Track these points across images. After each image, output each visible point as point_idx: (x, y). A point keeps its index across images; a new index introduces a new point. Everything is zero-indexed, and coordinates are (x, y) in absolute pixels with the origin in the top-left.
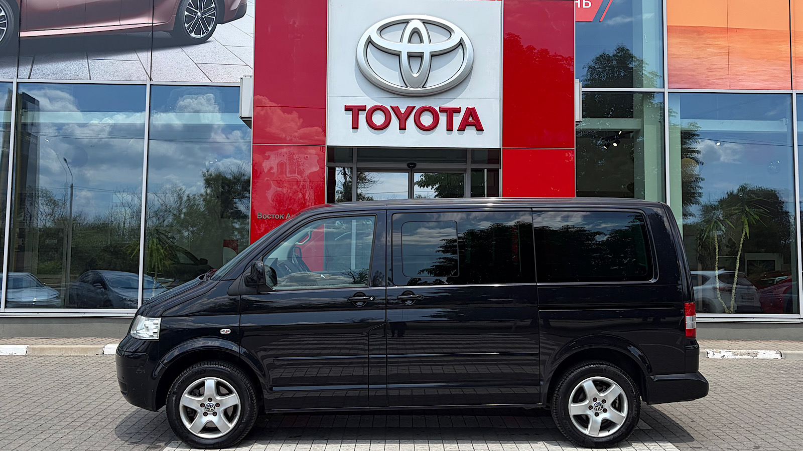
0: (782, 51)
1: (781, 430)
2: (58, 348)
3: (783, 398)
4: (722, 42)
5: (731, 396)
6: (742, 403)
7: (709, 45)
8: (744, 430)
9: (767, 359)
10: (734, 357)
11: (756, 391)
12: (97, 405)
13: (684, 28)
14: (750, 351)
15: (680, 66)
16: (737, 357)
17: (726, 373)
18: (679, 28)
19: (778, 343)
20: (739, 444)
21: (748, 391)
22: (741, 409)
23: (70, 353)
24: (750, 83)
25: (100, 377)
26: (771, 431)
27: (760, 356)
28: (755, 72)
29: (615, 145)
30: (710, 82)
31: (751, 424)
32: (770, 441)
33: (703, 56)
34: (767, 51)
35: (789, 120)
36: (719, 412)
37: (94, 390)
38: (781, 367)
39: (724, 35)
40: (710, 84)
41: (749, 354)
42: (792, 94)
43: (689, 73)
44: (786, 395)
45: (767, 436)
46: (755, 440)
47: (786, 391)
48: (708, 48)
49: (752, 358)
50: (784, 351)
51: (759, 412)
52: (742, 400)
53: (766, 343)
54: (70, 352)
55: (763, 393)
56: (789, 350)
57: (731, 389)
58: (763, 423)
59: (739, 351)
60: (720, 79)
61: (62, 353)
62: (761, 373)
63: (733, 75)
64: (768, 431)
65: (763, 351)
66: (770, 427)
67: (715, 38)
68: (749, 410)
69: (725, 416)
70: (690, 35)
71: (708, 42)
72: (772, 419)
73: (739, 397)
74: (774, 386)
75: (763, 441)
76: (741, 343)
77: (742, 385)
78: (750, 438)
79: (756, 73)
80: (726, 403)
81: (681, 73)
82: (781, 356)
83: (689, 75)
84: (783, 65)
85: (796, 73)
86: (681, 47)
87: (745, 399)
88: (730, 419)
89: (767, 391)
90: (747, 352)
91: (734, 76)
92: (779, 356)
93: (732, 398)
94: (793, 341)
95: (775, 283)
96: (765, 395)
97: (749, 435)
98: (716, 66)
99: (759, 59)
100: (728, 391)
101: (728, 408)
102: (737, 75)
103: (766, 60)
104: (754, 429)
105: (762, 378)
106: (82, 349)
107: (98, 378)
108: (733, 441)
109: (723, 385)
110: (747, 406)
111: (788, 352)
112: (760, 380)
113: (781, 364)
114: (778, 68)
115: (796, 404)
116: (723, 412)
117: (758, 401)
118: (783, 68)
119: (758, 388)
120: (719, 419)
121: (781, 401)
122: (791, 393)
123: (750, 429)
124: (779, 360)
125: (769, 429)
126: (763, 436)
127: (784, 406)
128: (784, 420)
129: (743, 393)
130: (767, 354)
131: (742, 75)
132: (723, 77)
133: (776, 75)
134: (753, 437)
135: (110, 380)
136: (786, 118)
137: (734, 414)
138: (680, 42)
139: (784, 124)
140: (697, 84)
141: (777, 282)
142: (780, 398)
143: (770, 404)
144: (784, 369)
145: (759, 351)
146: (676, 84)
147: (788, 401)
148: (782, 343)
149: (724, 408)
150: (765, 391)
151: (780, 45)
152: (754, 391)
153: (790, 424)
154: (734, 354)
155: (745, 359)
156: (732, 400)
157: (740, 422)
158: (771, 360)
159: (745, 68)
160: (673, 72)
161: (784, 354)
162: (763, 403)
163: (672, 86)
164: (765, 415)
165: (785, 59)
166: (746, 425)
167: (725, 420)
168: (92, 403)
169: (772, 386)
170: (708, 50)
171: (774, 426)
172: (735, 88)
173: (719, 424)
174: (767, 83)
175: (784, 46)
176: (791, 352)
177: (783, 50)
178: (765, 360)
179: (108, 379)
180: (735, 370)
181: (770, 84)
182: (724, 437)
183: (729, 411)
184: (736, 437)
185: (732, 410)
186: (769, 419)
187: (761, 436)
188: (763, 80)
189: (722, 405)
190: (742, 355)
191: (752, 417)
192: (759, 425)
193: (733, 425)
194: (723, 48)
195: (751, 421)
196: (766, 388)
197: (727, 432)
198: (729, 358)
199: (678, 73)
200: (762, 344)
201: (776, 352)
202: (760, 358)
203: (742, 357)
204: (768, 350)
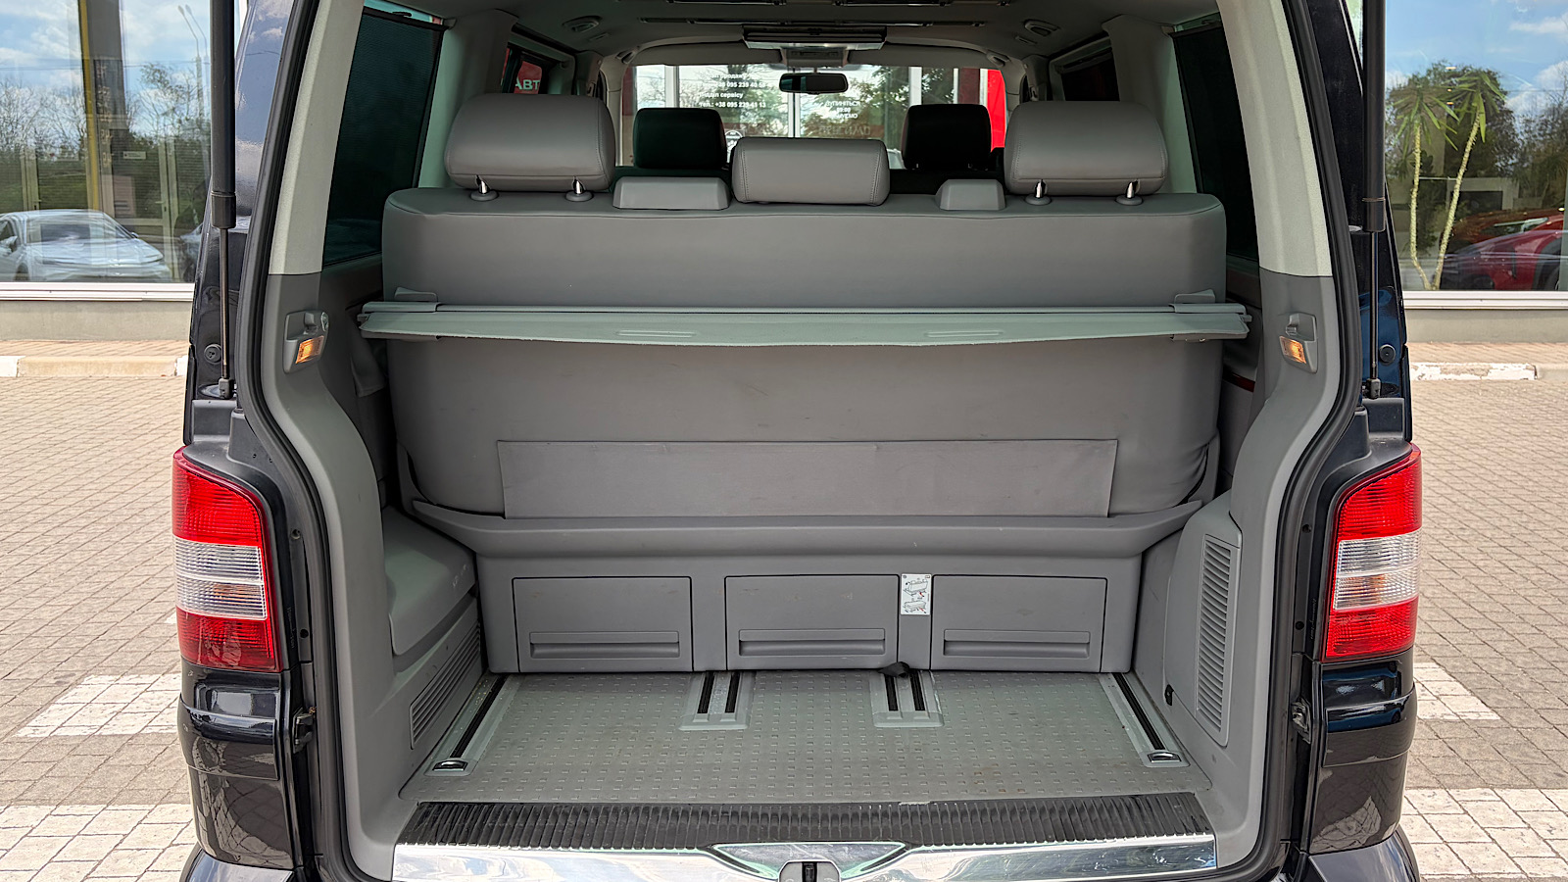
2: (82, 363)
3: (1560, 467)
5: (1452, 463)
6: (1478, 480)
8: (1493, 544)
9: (1508, 381)
10: (1444, 376)
11: (1501, 450)
12: (92, 492)
14: (1475, 365)
16: (1448, 377)
17: (1432, 412)
19: (1529, 347)
20: (1490, 581)
21: (1485, 451)
22: (1479, 494)
23: (105, 373)
25: (136, 426)
27: (1493, 375)
31: (1507, 529)
37: (106, 457)
38: (1538, 397)
41: (1472, 371)
45: (1548, 560)
46: (1524, 571)
47: (1561, 449)
49: (1478, 378)
50: (1543, 366)
51: (1516, 501)
52: (1477, 472)
53: (1502, 348)
54: (106, 371)
55: (1515, 455)
56: (1548, 361)
57: (1451, 448)
58: (1531, 526)
59: (1452, 366)
61: (91, 373)
62: (1501, 411)
65: (1501, 365)
68: (1494, 494)
72: (1548, 517)
73: (1470, 464)
74: (1535, 438)
75: (1541, 572)
76: (1454, 348)
77: (1470, 437)
78: (1511, 564)
80: (1445, 480)
82: (1536, 374)
87: (1482, 471)
88: (1460, 517)
89: (1524, 450)
90: (1468, 367)
92: (1530, 375)
93: (1456, 467)
94: (1555, 343)
95: (1522, 231)
96: (1522, 460)
97: (1507, 557)
100: (1444, 453)
101: (1450, 491)
105: (1508, 421)
106: (131, 364)
107: (132, 427)
108: (1476, 572)
109: (1432, 437)
110: (1490, 487)
111: (1550, 366)
112: (1503, 425)
113: (1538, 391)
116: (1442, 500)
117: (1509, 473)
119: (1504, 445)
120: (1437, 517)
121: (1556, 474)
123: (1508, 543)
124: (1531, 382)
125: (1548, 541)
126: (1539, 560)
129: (1477, 457)
130: (1512, 370)
134: (1518, 563)
135: (154, 432)
137: (1467, 506)
142: (1553, 467)
143: (1536, 479)
144: (1546, 402)
145: (1493, 365)
148: (1533, 348)
149: (1443, 491)
150: (1519, 451)
152: (1497, 450)
154: (1444, 371)
155: (1465, 381)
156: (1456, 473)
157: (1481, 525)
158: (1516, 382)
161: (1542, 370)
162: (1520, 478)
164: (1532, 508)
167: (1449, 521)
168: (85, 488)
169: (1529, 438)
171: (1556, 534)
173: (1440, 532)
176: (1555, 366)
178: (1503, 382)
179: (153, 430)
180: (1449, 405)
182: (1454, 564)
183: (1454, 499)
184: (1480, 564)
186: (1541, 516)
189: (1437, 484)
190: (1458, 373)
191: (1506, 511)
195: (1505, 522)
196: (1520, 443)
197: (1459, 550)
198: (1433, 378)
200: (1496, 350)
201: (1524, 366)
202: (1495, 379)
203: (1459, 378)
204: (1509, 362)
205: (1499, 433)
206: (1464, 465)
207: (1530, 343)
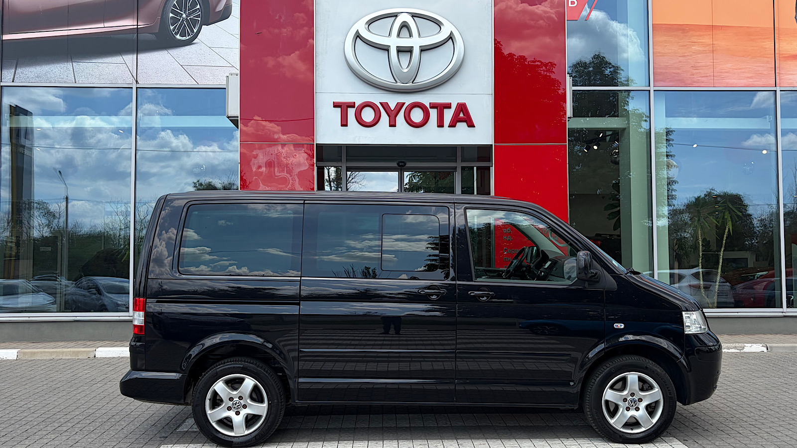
0: (766, 48)
1: (784, 423)
2: (49, 352)
3: (779, 391)
4: (707, 40)
5: (727, 389)
6: (739, 397)
7: (694, 42)
8: (747, 424)
9: (754, 352)
11: (751, 383)
13: (668, 26)
14: (736, 345)
15: (665, 64)
18: (664, 26)
19: (763, 336)
20: (746, 439)
21: (743, 384)
22: (739, 403)
23: (61, 356)
24: (734, 80)
25: (90, 380)
26: (775, 425)
27: (746, 350)
28: (739, 69)
29: (595, 147)
30: (695, 80)
31: (753, 417)
32: (776, 435)
33: (689, 54)
34: (752, 48)
35: (772, 118)
36: (719, 406)
37: (83, 394)
38: (769, 360)
39: (709, 33)
40: (695, 82)
41: (735, 348)
42: (776, 91)
43: (674, 71)
44: (781, 388)
45: (772, 430)
46: (761, 435)
47: (780, 383)
48: (693, 46)
49: (739, 351)
50: (770, 345)
51: (758, 405)
52: (739, 393)
53: (750, 336)
55: (757, 386)
56: (774, 343)
57: (726, 383)
58: (765, 416)
59: (726, 345)
60: (705, 76)
61: (53, 356)
62: (750, 366)
63: (718, 72)
64: (772, 425)
65: (750, 345)
66: (773, 420)
67: (700, 36)
68: (747, 403)
69: (725, 410)
70: (675, 33)
71: (694, 39)
72: (773, 412)
73: (735, 390)
74: (767, 378)
75: (769, 435)
76: (726, 337)
77: (735, 378)
78: (755, 432)
79: (740, 71)
80: (723, 397)
81: (667, 71)
82: (767, 349)
83: (674, 73)
84: (767, 62)
85: (780, 70)
86: (666, 46)
87: (741, 393)
88: (731, 413)
89: (762, 384)
90: (733, 346)
91: (719, 74)
92: (765, 349)
93: (728, 391)
94: (777, 334)
95: (756, 278)
96: (760, 388)
97: (754, 429)
98: (701, 64)
99: (743, 56)
100: (723, 385)
101: (726, 401)
102: (721, 72)
103: (749, 57)
104: (757, 423)
105: (754, 371)
106: (74, 352)
107: (88, 381)
108: (739, 435)
110: (745, 400)
111: (774, 345)
112: (751, 373)
113: (769, 357)
114: (762, 65)
115: (793, 396)
116: (722, 405)
117: (754, 393)
118: (768, 65)
119: (751, 381)
120: (720, 413)
121: (777, 394)
122: (785, 386)
123: (754, 423)
124: (766, 353)
125: (772, 422)
126: (768, 430)
127: (781, 399)
128: (785, 413)
129: (738, 386)
130: (755, 347)
131: (726, 72)
132: (708, 75)
133: (760, 72)
134: (759, 431)
136: (769, 115)
137: (734, 408)
138: (665, 41)
139: (768, 121)
140: (682, 82)
141: (757, 277)
142: (776, 391)
143: (767, 396)
144: (773, 362)
145: (746, 345)
146: (662, 82)
147: (784, 394)
148: (766, 336)
150: (759, 384)
151: (764, 42)
152: (748, 384)
153: (792, 417)
155: (732, 353)
156: (729, 394)
157: (741, 416)
158: (758, 353)
159: (729, 65)
160: (659, 71)
161: (770, 347)
162: (760, 396)
163: (657, 84)
164: (765, 409)
165: (769, 56)
166: (748, 419)
167: (726, 414)
169: (764, 378)
170: (692, 47)
171: (776, 419)
172: (719, 85)
173: (721, 419)
174: (751, 80)
175: (768, 43)
176: (776, 345)
177: (767, 46)
178: (751, 353)
181: (754, 81)
182: (729, 432)
183: (728, 405)
184: (741, 432)
185: (731, 404)
186: (769, 412)
187: (766, 430)
188: (748, 77)
189: (719, 398)
190: (728, 348)
191: (753, 410)
192: (761, 418)
193: (734, 419)
194: (708, 45)
195: (752, 414)
196: (760, 380)
197: (731, 426)
199: (664, 71)
200: (746, 338)
201: (761, 345)
202: (747, 351)
203: (729, 351)
204: (754, 343)
205: (749, 376)
206: (733, 390)
207: (764, 334)
